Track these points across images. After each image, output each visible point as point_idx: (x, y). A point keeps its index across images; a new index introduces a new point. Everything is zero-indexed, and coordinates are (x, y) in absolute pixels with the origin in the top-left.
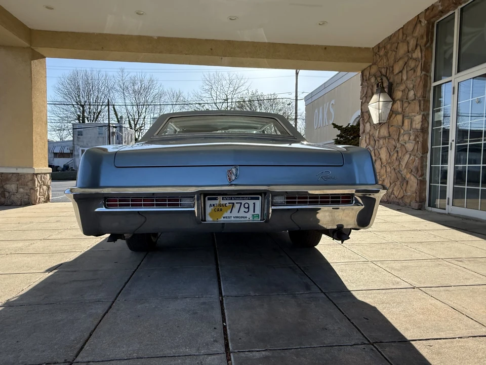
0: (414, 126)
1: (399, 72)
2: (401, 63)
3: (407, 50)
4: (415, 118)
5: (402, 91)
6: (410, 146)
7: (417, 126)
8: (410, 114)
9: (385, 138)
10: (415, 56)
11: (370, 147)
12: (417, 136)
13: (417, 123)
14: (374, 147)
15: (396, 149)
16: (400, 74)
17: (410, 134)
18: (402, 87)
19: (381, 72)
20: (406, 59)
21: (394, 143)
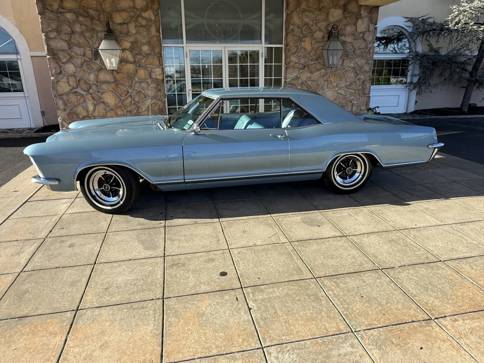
0: (154, 76)
1: (124, 23)
2: (124, 15)
3: (132, 6)
4: (153, 70)
5: (132, 43)
6: (150, 93)
7: (158, 77)
8: (147, 66)
9: (108, 83)
10: (145, 15)
11: (79, 90)
12: (158, 85)
13: (158, 74)
14: (88, 91)
15: (129, 94)
16: (125, 25)
17: (148, 82)
18: (130, 39)
19: (87, 12)
20: (132, 14)
21: (125, 89)
